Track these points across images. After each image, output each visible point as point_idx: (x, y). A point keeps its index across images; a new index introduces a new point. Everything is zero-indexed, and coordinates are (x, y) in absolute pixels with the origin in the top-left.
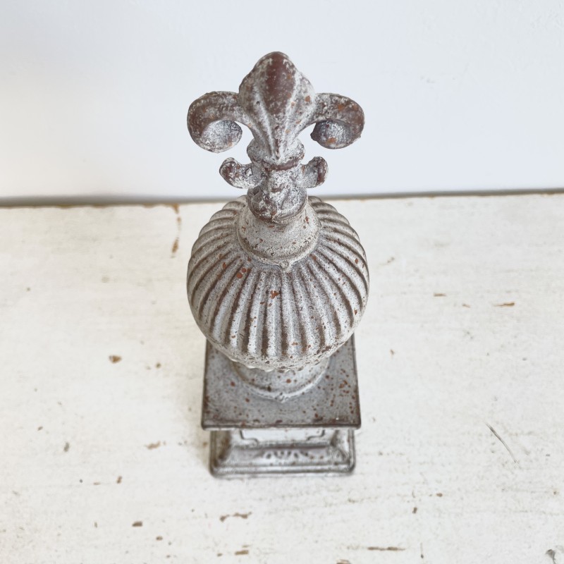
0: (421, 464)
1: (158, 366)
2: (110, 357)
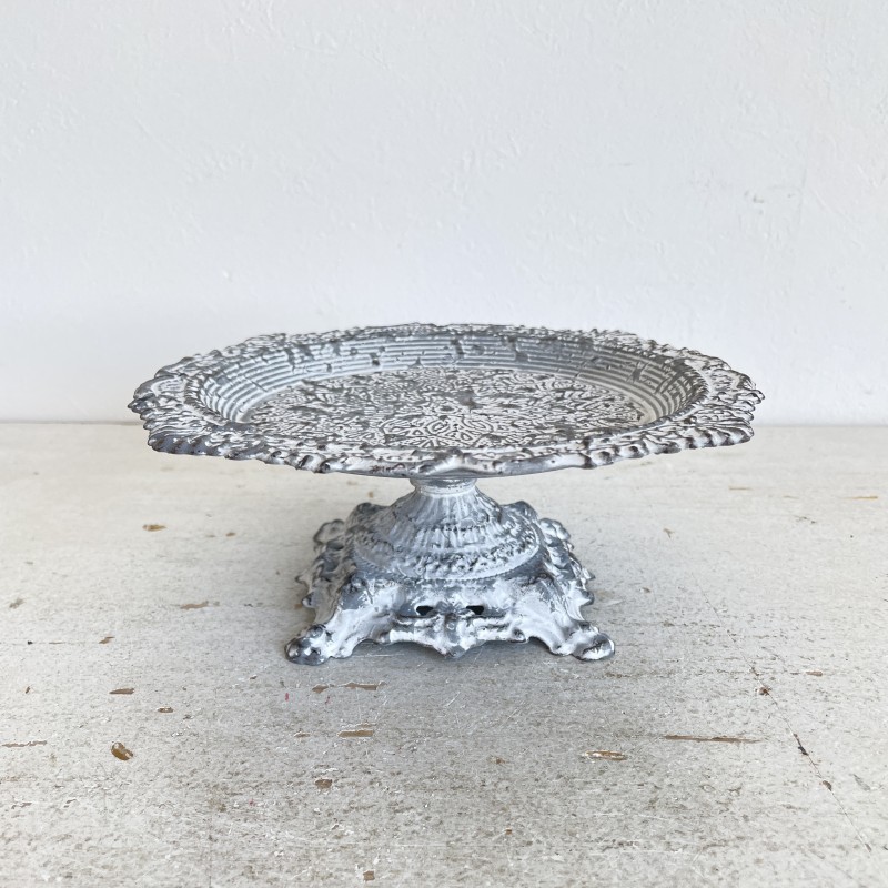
0: (760, 638)
1: (231, 534)
2: (145, 527)
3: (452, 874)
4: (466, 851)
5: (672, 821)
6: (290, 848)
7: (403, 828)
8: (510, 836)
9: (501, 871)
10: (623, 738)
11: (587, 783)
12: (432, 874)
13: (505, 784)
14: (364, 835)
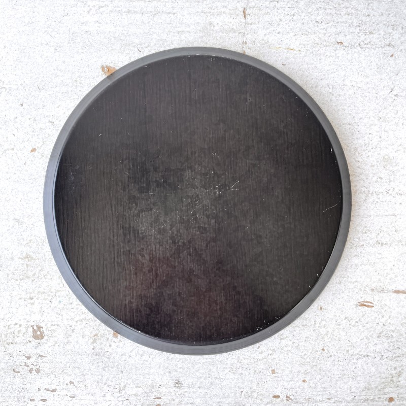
3: (302, 371)
4: (308, 360)
5: (386, 344)
6: (244, 359)
7: (285, 349)
8: (324, 352)
9: (320, 369)
10: (375, 292)
11: (356, 322)
12: (296, 371)
13: (324, 323)
14: (270, 352)
